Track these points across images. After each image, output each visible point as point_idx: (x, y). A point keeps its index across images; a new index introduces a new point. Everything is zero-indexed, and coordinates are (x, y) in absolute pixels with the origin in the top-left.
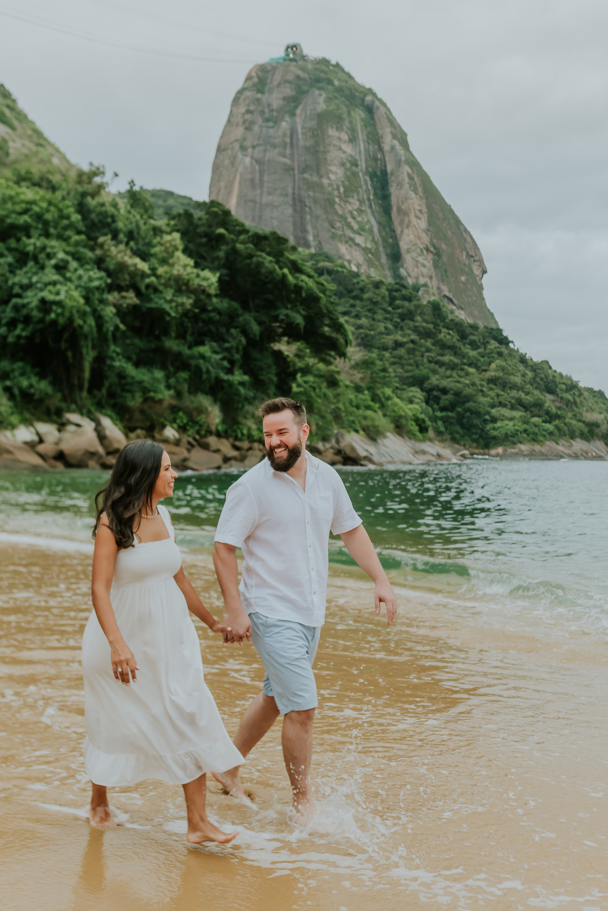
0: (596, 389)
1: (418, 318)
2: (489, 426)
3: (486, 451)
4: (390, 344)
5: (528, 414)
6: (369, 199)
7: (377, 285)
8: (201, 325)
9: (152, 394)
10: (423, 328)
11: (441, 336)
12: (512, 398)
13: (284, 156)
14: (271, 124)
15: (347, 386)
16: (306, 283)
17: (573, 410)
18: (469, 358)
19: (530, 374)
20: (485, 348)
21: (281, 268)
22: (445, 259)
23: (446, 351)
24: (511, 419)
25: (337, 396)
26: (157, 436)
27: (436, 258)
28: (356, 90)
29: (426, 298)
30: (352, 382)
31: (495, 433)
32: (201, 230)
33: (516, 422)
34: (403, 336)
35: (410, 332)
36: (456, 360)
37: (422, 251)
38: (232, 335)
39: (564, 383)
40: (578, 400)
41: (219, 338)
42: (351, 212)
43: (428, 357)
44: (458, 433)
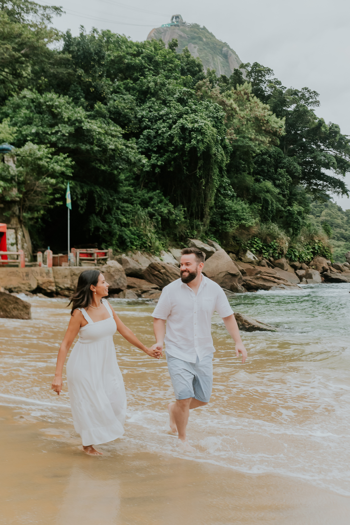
28: (217, 44)
33: (342, 248)
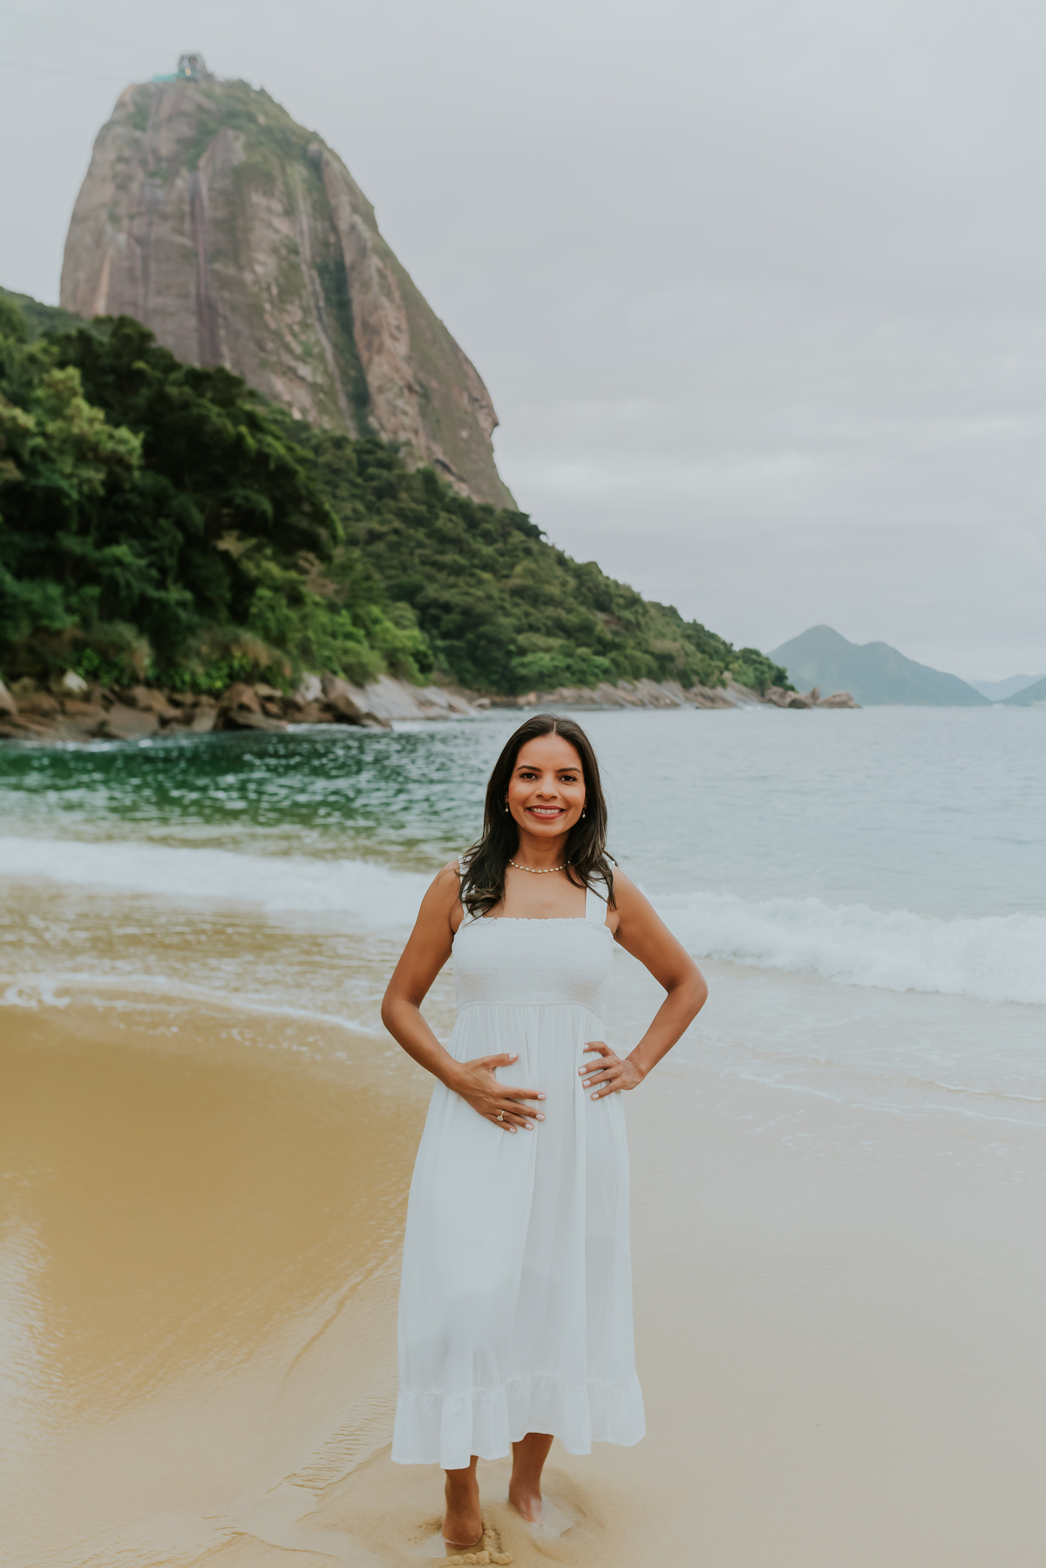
0: (666, 604)
1: (403, 495)
2: (516, 661)
3: (511, 699)
4: (362, 535)
5: (572, 643)
6: (318, 307)
7: (339, 443)
8: (111, 513)
9: (45, 622)
10: (411, 510)
11: (439, 523)
12: (548, 618)
13: (182, 233)
14: (159, 181)
15: (316, 604)
16: (275, 449)
17: (636, 636)
18: (481, 557)
19: (572, 582)
20: (505, 542)
21: (235, 426)
22: (436, 404)
23: (447, 547)
24: (547, 650)
25: (304, 619)
26: (54, 687)
27: (423, 401)
28: (293, 134)
29: (414, 464)
30: (323, 596)
31: (523, 671)
32: (106, 361)
33: (554, 654)
34: (382, 522)
35: (390, 516)
36: (463, 561)
37: (401, 389)
38: (161, 529)
39: (621, 596)
40: (642, 620)
41: (140, 534)
42: (290, 327)
43: (420, 555)
44: (469, 672)
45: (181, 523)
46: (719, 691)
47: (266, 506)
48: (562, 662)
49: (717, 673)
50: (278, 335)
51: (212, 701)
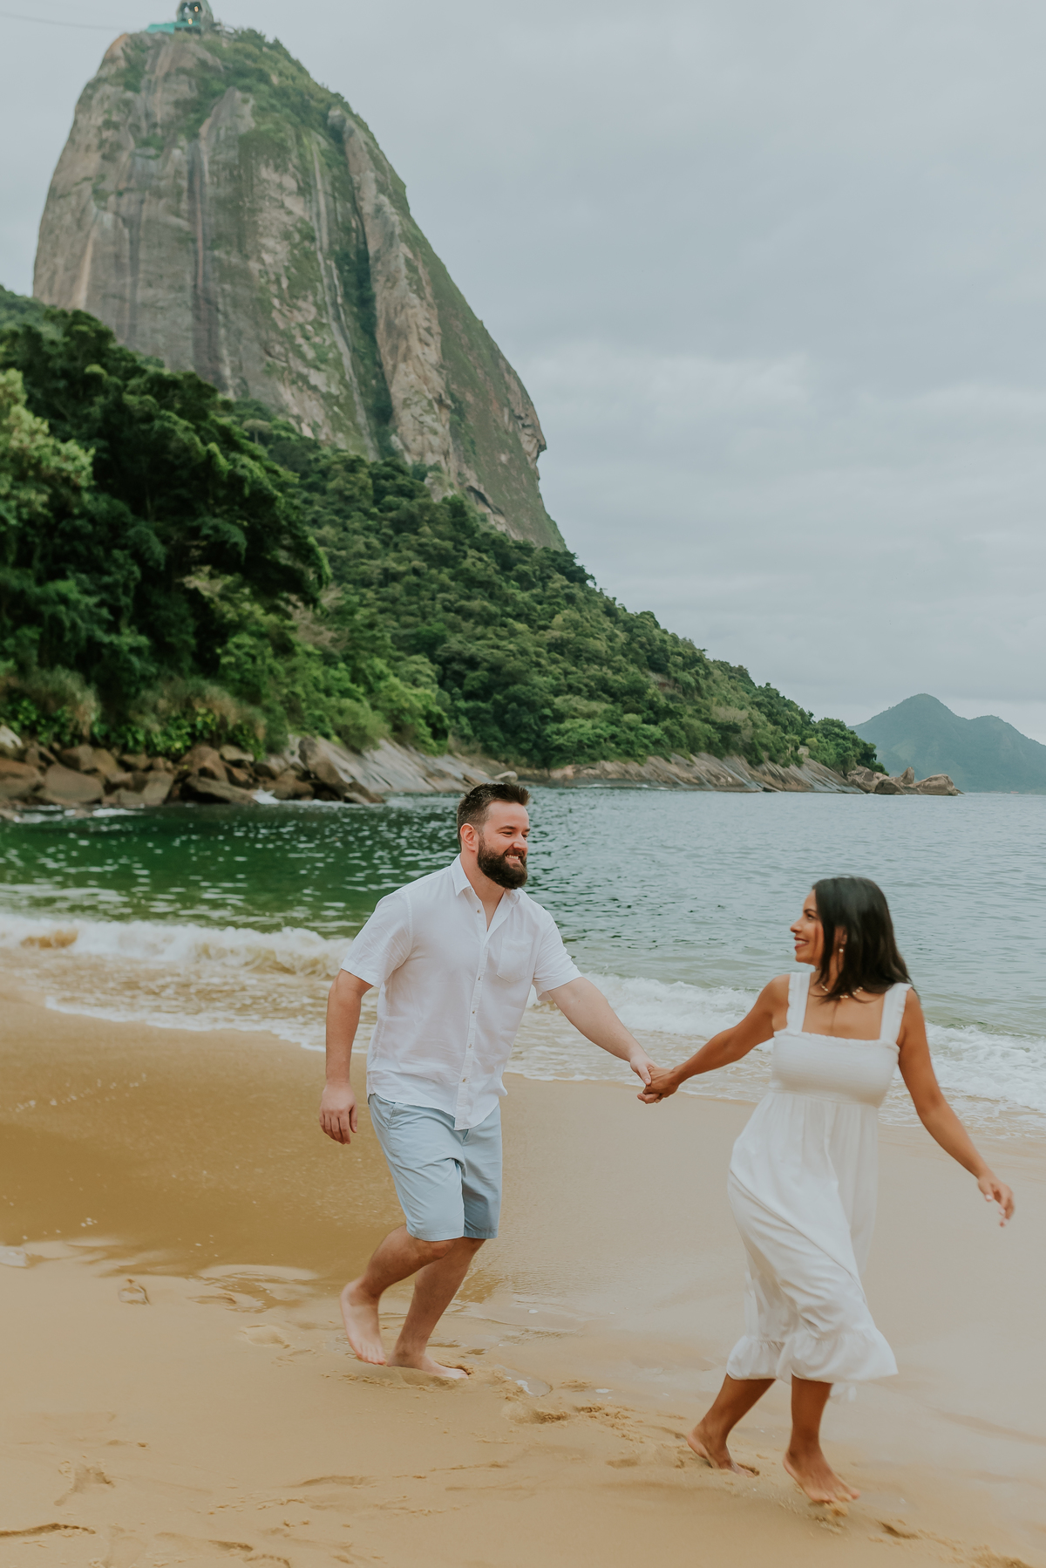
0: (734, 664)
1: (426, 529)
2: (550, 728)
3: (544, 772)
4: (376, 575)
5: (618, 708)
6: (335, 304)
7: (352, 466)
8: (58, 541)
10: (435, 547)
11: (467, 563)
12: (591, 678)
13: (178, 215)
14: (152, 151)
15: (309, 655)
16: (251, 471)
17: (696, 703)
18: (516, 604)
19: (622, 637)
20: (544, 588)
21: (205, 443)
22: (471, 421)
23: (476, 591)
24: (589, 716)
25: (291, 671)
27: (457, 418)
28: (312, 97)
29: (441, 492)
30: (316, 645)
31: (561, 740)
32: (59, 363)
33: (597, 720)
34: (399, 561)
35: (410, 554)
36: (493, 609)
37: (430, 404)
38: (115, 561)
39: (679, 654)
40: (703, 684)
41: (92, 567)
42: (301, 327)
43: (444, 600)
44: (496, 739)
45: (138, 556)
46: (793, 769)
47: (238, 537)
48: (608, 730)
49: (791, 748)
50: (287, 337)
51: (169, 764)
